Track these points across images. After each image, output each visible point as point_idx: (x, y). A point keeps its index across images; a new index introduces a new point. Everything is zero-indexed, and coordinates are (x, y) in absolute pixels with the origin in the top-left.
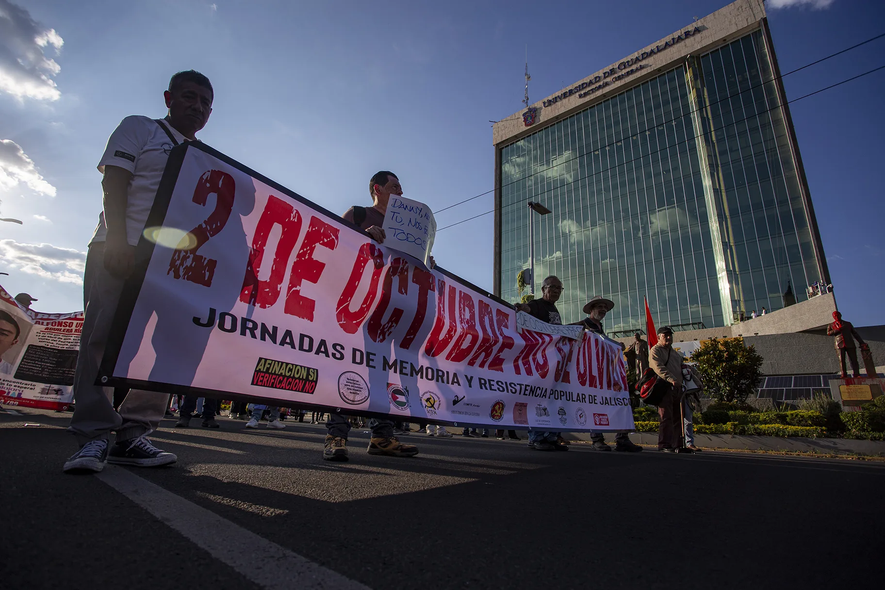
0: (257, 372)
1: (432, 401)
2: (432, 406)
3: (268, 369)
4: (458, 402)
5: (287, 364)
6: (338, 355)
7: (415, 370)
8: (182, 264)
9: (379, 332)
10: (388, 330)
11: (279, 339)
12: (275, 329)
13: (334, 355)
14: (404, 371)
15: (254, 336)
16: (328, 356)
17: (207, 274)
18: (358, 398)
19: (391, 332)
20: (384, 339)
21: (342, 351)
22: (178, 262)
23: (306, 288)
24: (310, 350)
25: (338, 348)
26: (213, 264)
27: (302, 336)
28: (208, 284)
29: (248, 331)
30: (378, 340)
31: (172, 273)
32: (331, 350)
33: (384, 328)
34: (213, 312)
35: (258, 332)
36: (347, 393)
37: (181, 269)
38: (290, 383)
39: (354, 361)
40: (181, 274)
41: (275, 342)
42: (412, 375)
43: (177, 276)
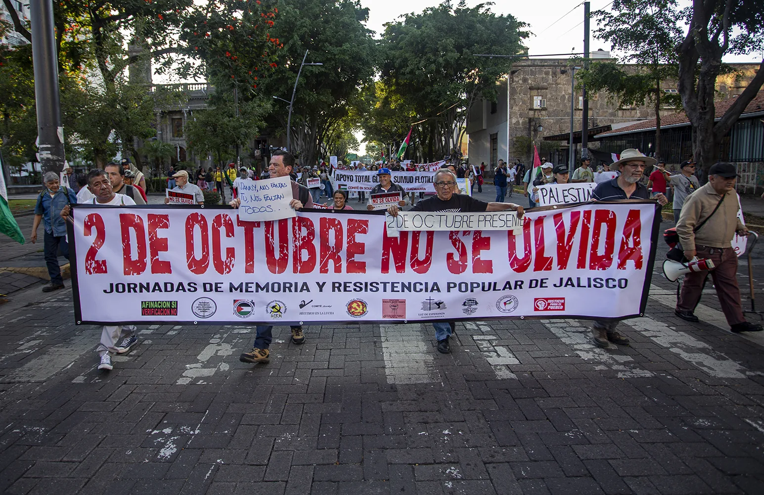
0: (143, 309)
1: (278, 307)
2: (279, 311)
3: (148, 306)
4: (305, 305)
5: (157, 302)
6: (192, 289)
7: (261, 287)
8: (91, 267)
9: (224, 267)
10: (230, 264)
11: (151, 289)
12: (148, 284)
13: (189, 290)
14: (249, 289)
15: (135, 291)
16: (184, 291)
17: (104, 267)
18: (206, 314)
19: (233, 265)
20: (230, 270)
21: (195, 286)
22: (89, 267)
23: (162, 256)
24: (172, 290)
25: (192, 285)
26: (104, 262)
27: (166, 284)
28: (106, 272)
29: (132, 290)
30: (225, 272)
31: (88, 273)
32: (186, 287)
33: (226, 264)
34: (112, 285)
35: (138, 289)
36: (198, 312)
37: (91, 269)
38: (162, 312)
39: (205, 290)
40: (92, 271)
41: (149, 291)
42: (257, 291)
43: (90, 273)
